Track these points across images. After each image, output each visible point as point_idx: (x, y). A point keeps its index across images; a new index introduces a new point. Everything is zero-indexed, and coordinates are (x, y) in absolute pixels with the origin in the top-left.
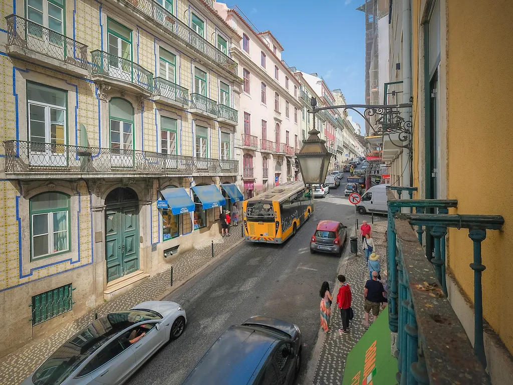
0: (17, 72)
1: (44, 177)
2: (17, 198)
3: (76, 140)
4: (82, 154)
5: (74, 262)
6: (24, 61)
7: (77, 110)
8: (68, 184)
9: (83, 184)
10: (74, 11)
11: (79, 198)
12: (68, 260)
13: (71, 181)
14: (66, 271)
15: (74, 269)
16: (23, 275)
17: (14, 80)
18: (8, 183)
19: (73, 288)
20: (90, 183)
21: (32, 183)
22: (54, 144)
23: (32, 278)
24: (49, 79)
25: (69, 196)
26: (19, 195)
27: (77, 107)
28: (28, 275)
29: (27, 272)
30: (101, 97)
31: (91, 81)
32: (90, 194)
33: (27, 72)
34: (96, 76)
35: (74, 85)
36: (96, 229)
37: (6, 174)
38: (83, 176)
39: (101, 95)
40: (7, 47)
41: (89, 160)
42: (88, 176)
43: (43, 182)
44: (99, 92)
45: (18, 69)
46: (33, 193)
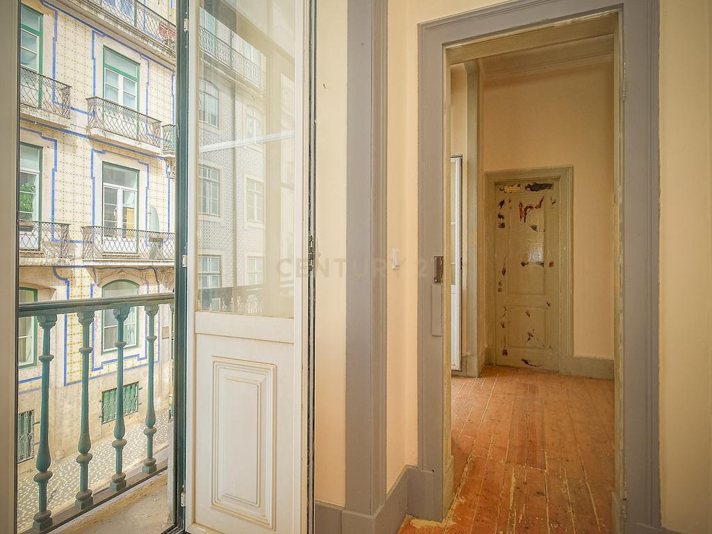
0: (95, 154)
1: (118, 264)
2: (92, 285)
3: (146, 223)
4: (154, 240)
5: (142, 359)
6: (101, 142)
7: (148, 191)
8: (137, 272)
9: (151, 272)
10: (148, 83)
11: (148, 289)
12: (135, 356)
13: (140, 269)
14: (134, 368)
15: (141, 366)
16: (95, 367)
17: (92, 163)
18: (85, 269)
19: (139, 387)
20: (158, 271)
21: (106, 271)
22: (125, 229)
23: (103, 372)
24: (123, 159)
25: (138, 285)
26: (93, 283)
27: (147, 188)
28: (99, 369)
29: (98, 365)
30: (171, 176)
31: (161, 158)
32: (158, 284)
33: (104, 153)
34: (168, 153)
35: (145, 164)
36: (163, 324)
37: (83, 261)
38: (155, 264)
39: (171, 173)
40: (88, 128)
41: (160, 246)
42: (158, 264)
43: (115, 270)
44: (169, 170)
45: (96, 151)
46: (106, 281)
